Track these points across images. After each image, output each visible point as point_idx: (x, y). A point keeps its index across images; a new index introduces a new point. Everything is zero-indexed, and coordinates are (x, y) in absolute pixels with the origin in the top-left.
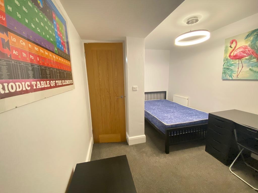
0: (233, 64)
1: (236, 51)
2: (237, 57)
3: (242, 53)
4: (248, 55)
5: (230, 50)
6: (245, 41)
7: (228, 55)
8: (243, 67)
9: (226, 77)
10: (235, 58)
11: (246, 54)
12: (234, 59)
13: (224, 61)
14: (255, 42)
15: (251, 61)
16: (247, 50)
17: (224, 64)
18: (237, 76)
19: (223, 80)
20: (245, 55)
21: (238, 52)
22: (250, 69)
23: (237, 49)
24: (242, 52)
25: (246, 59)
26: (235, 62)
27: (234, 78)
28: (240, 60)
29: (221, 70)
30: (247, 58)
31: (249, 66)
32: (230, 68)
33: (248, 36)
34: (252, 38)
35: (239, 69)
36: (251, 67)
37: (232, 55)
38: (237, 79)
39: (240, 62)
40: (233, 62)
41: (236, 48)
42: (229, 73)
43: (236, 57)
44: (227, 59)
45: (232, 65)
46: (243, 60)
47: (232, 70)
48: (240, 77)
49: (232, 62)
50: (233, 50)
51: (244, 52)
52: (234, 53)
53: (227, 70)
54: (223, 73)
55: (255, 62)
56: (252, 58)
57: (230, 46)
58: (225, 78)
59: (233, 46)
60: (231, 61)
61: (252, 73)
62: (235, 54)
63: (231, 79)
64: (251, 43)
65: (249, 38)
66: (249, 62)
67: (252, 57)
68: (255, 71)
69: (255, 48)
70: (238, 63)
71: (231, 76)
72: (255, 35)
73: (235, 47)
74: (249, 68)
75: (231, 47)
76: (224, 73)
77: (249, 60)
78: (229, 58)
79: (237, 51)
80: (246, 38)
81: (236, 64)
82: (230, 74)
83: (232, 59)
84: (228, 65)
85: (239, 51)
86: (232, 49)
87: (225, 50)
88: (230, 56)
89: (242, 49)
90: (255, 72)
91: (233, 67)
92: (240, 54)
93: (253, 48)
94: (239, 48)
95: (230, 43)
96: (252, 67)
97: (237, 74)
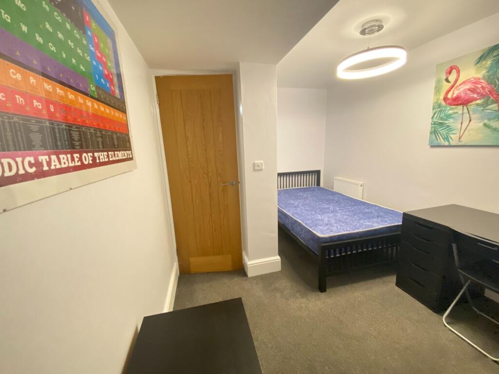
0: (451, 114)
1: (459, 88)
2: (460, 101)
3: (469, 92)
4: (482, 96)
5: (447, 86)
6: (476, 68)
7: (442, 97)
8: (470, 121)
9: (437, 140)
10: (456, 103)
11: (478, 94)
12: (454, 105)
13: (433, 109)
14: (495, 69)
15: (487, 108)
16: (479, 86)
17: (434, 114)
18: (460, 138)
19: (432, 147)
20: (476, 96)
21: (461, 90)
22: (485, 125)
23: (460, 85)
24: (469, 90)
25: (477, 105)
26: (455, 111)
27: (452, 143)
28: (465, 107)
29: (428, 128)
30: (479, 102)
31: (482, 118)
32: (446, 122)
33: (482, 58)
34: (489, 62)
35: (463, 125)
36: (486, 121)
37: (449, 96)
38: (460, 144)
39: (466, 111)
40: (451, 112)
41: (458, 83)
42: (444, 132)
43: (458, 101)
44: (440, 106)
45: (449, 116)
46: (472, 106)
47: (448, 126)
48: (464, 141)
49: (450, 110)
50: (452, 87)
51: (473, 90)
52: (453, 93)
53: (439, 127)
54: (431, 133)
55: (495, 111)
56: (489, 103)
57: (445, 78)
58: (436, 143)
59: (452, 77)
60: (448, 108)
61: (488, 131)
62: (455, 95)
63: (447, 143)
64: (488, 72)
65: (484, 62)
66: (483, 110)
67: (489, 101)
68: (494, 127)
69: (495, 81)
70: (462, 112)
71: (446, 138)
72: (495, 56)
73: (456, 81)
74: (482, 123)
75: (447, 80)
76: (434, 132)
77: (484, 107)
78: (443, 103)
79: (459, 90)
80: (478, 62)
81: (457, 114)
82: (445, 135)
83: (450, 104)
84: (442, 118)
85: (464, 88)
86: (450, 85)
87: (436, 87)
88: (445, 99)
89: (470, 84)
90: (495, 129)
91: (451, 120)
92: (466, 94)
93: (491, 82)
94: (464, 83)
95: (447, 73)
96: (489, 119)
97: (458, 135)
